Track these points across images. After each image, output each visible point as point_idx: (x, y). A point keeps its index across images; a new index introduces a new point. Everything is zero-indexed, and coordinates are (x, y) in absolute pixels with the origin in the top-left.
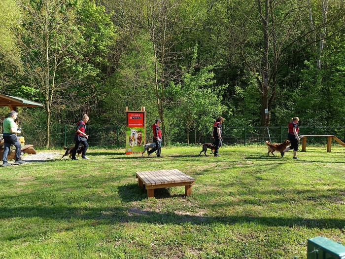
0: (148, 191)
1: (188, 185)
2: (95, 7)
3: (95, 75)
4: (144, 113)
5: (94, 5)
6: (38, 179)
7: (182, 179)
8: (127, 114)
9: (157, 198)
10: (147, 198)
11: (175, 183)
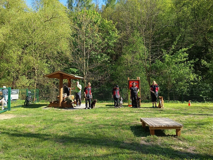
0: (150, 131)
1: (178, 129)
2: (107, 22)
3: (107, 60)
4: (139, 81)
5: (107, 20)
6: (84, 119)
7: (174, 125)
8: (129, 82)
9: (158, 136)
10: (150, 135)
11: (169, 127)
